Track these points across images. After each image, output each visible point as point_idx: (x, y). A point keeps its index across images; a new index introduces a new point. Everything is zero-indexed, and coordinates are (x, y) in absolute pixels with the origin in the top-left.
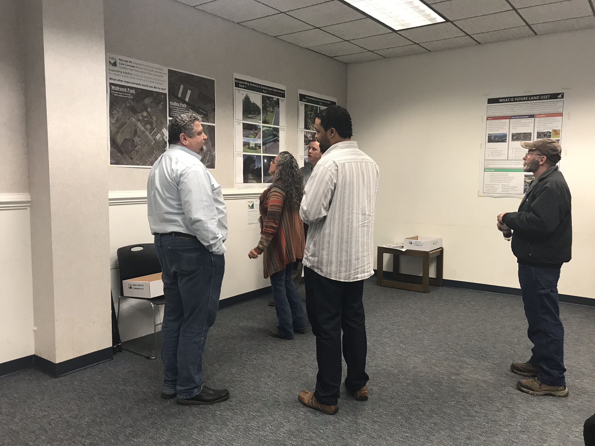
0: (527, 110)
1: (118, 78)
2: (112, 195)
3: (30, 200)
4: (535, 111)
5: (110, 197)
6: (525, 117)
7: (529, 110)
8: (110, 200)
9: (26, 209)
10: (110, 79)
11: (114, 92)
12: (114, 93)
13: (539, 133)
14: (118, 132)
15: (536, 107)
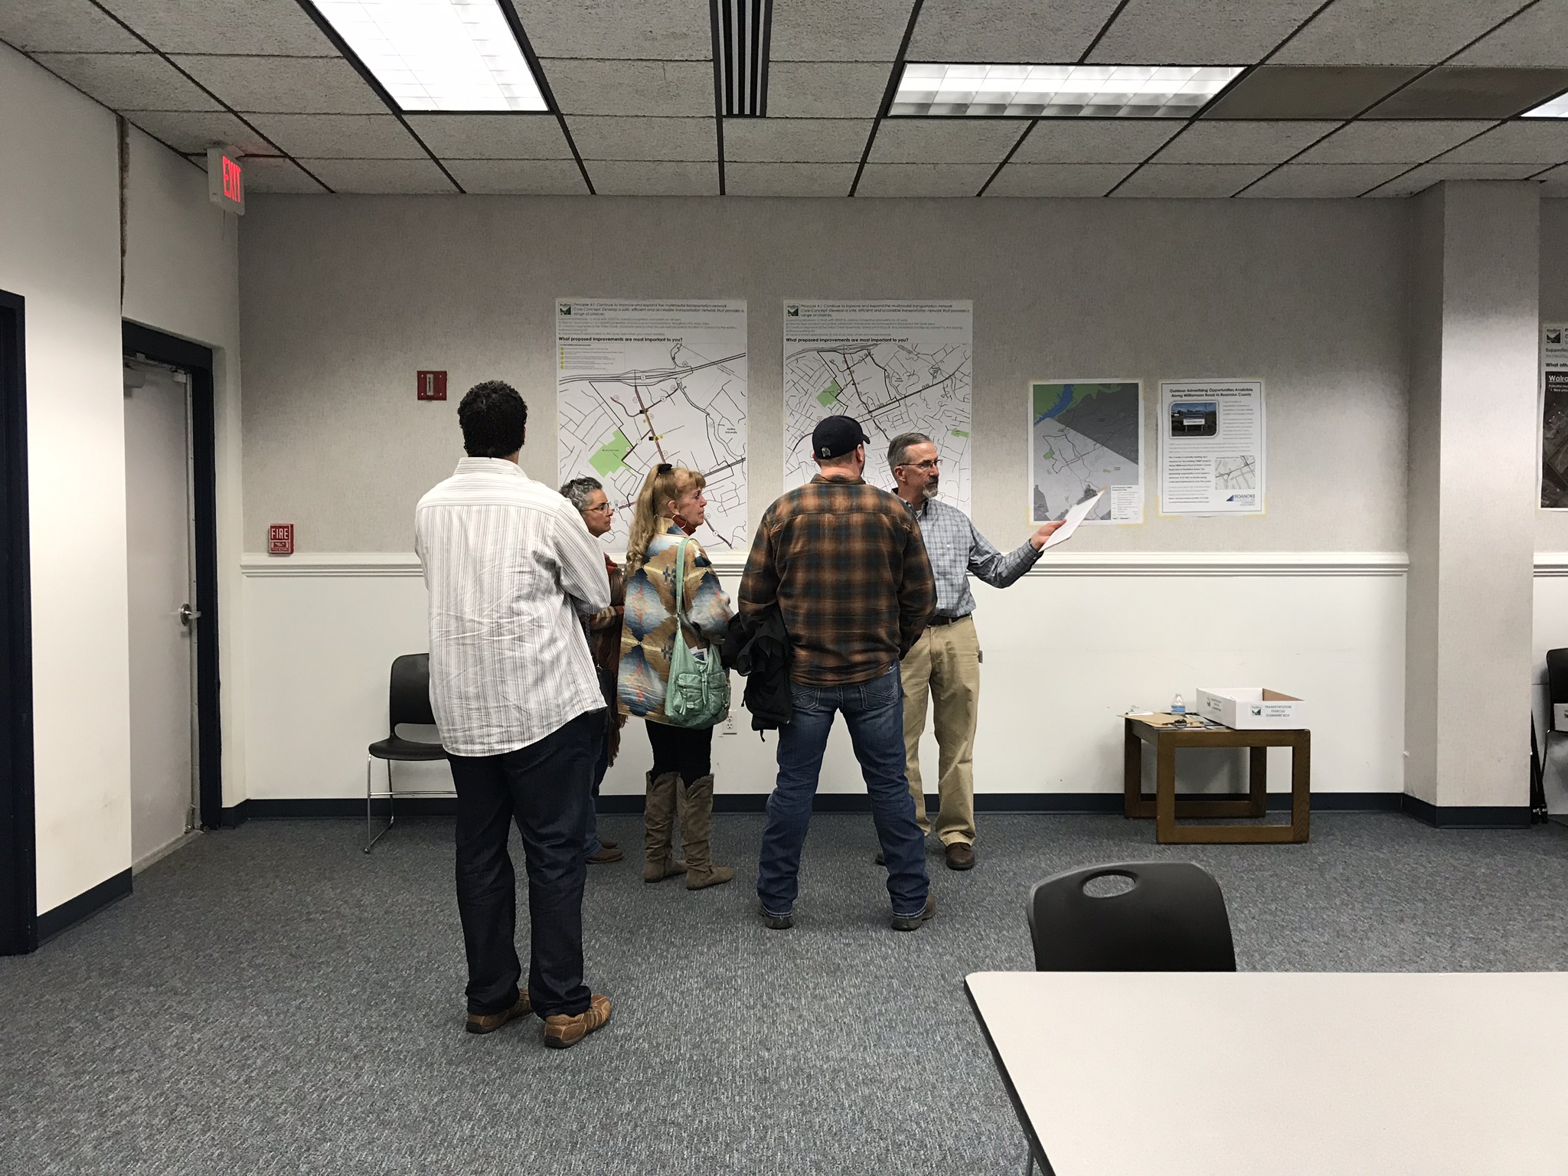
1: (1561, 361)
2: (1540, 558)
3: (1407, 562)
5: (1536, 562)
8: (1536, 566)
9: (1401, 575)
10: (1548, 365)
11: (1554, 386)
12: (1553, 388)
14: (1558, 452)
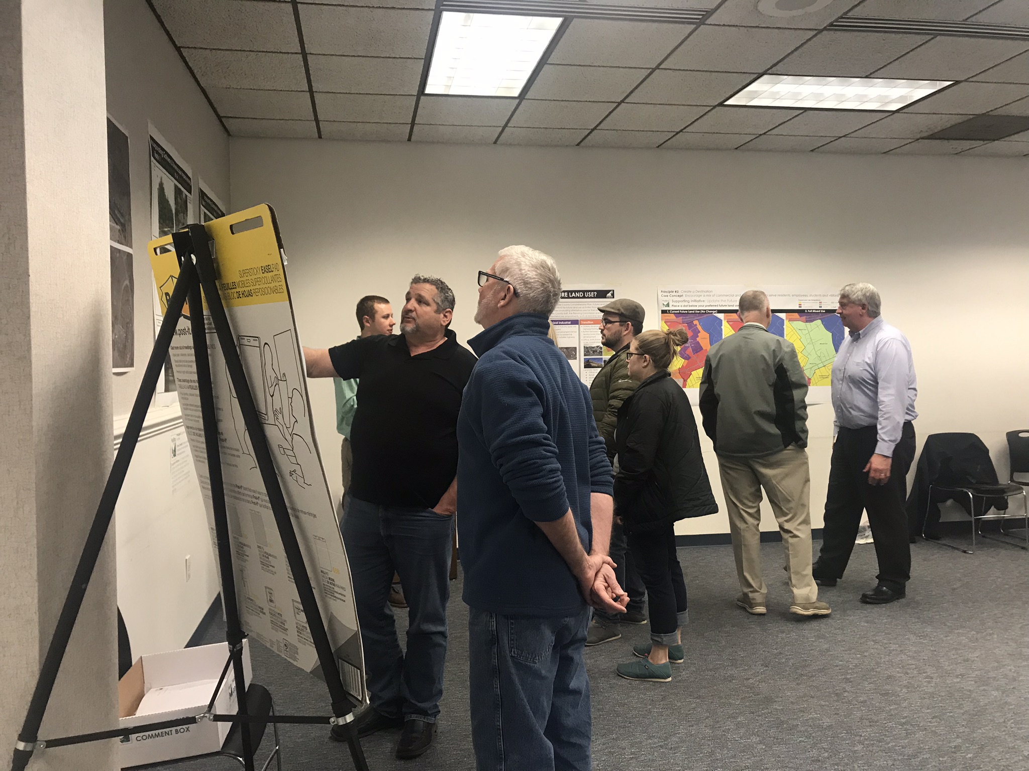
0: (568, 312)
4: (579, 315)
6: (566, 323)
7: (571, 312)
13: (587, 348)
15: (580, 309)
